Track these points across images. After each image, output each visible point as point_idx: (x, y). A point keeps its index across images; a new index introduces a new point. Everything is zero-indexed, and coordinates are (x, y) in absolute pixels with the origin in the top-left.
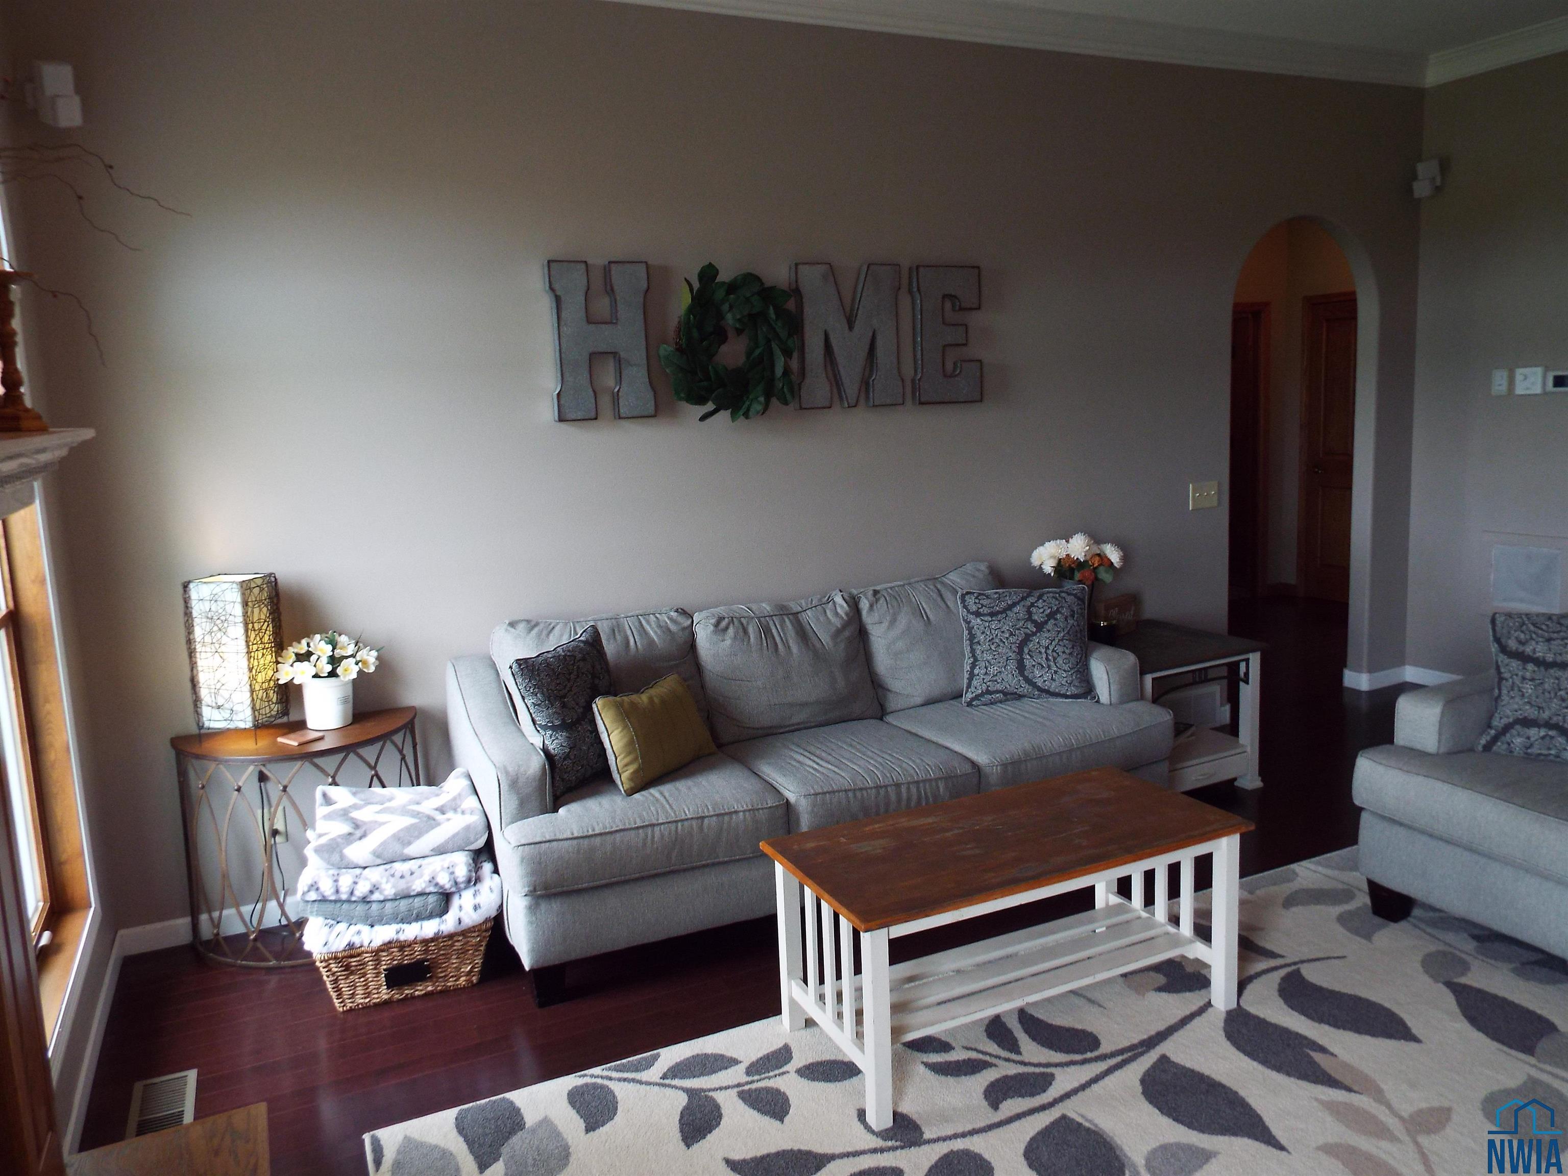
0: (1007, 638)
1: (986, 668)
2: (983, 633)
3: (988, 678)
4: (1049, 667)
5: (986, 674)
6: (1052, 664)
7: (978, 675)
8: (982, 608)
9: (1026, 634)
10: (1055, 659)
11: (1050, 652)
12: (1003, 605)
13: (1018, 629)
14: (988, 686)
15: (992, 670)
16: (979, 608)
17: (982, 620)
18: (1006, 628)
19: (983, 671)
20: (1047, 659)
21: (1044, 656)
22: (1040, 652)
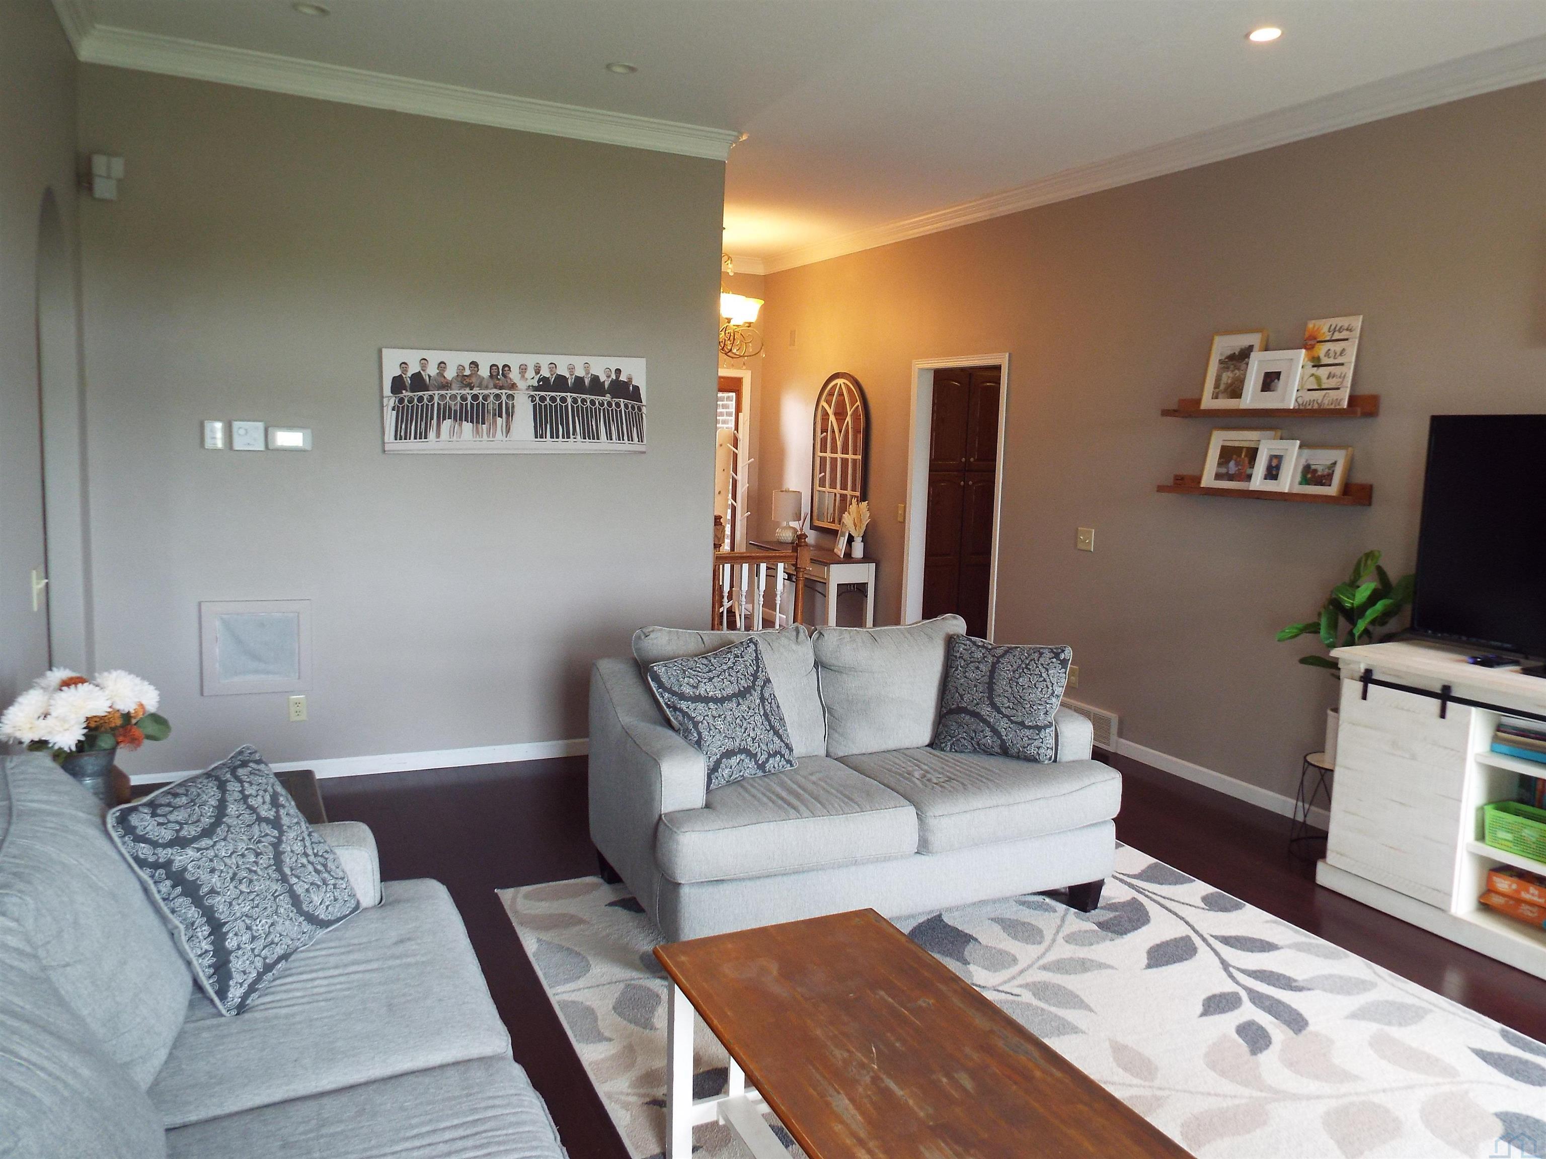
0: (256, 863)
1: (248, 928)
2: (213, 871)
3: (259, 944)
4: (325, 882)
5: (254, 938)
6: (326, 875)
7: (239, 948)
8: (181, 828)
9: (273, 845)
10: (325, 866)
11: (312, 858)
12: (209, 811)
13: (259, 842)
14: (265, 958)
15: (260, 927)
16: (177, 831)
17: (198, 850)
18: (242, 847)
19: (246, 937)
20: (317, 872)
21: (310, 868)
22: (303, 866)
